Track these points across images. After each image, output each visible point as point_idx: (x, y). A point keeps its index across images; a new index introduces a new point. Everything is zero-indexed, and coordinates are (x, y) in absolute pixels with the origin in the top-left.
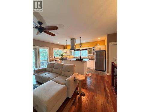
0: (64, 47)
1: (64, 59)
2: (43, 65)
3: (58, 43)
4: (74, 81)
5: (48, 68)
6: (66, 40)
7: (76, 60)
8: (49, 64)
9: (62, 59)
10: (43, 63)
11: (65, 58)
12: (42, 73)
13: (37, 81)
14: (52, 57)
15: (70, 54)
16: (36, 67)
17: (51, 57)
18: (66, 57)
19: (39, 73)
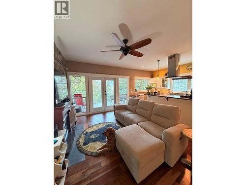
0: (152, 74)
1: (152, 95)
2: (121, 101)
3: (143, 67)
4: (180, 139)
5: (130, 106)
6: (158, 61)
7: (180, 97)
8: (130, 100)
9: (149, 94)
10: (121, 98)
11: (155, 93)
12: (123, 111)
13: (116, 120)
14: (133, 90)
15: (163, 86)
16: (115, 102)
17: (131, 89)
18: (157, 91)
19: (120, 111)
